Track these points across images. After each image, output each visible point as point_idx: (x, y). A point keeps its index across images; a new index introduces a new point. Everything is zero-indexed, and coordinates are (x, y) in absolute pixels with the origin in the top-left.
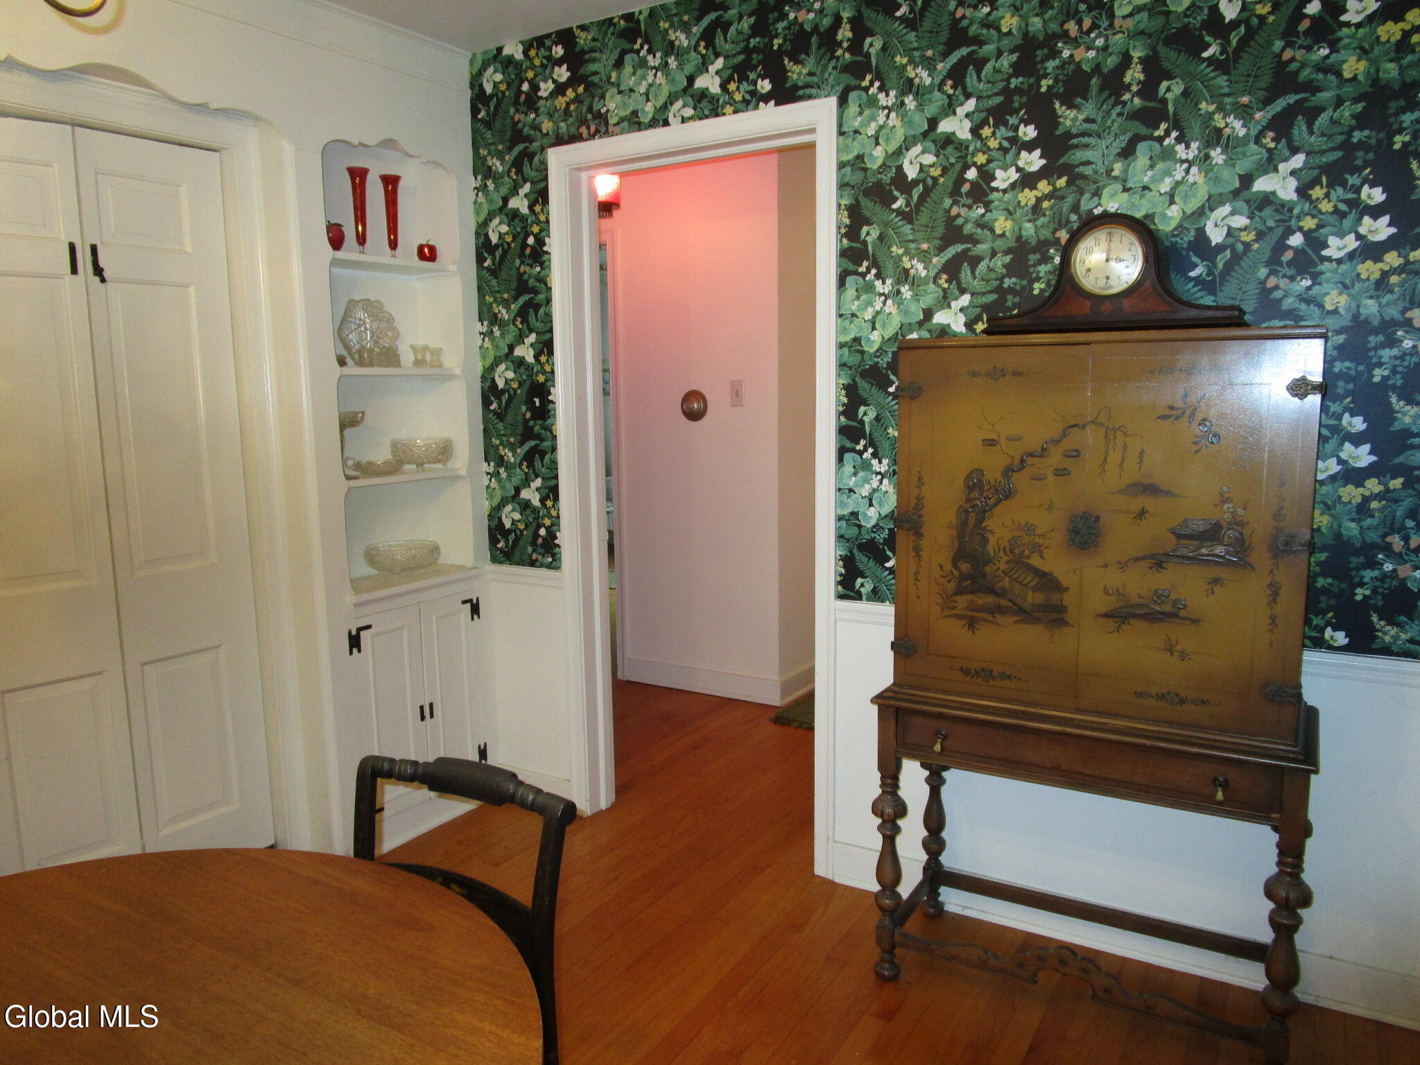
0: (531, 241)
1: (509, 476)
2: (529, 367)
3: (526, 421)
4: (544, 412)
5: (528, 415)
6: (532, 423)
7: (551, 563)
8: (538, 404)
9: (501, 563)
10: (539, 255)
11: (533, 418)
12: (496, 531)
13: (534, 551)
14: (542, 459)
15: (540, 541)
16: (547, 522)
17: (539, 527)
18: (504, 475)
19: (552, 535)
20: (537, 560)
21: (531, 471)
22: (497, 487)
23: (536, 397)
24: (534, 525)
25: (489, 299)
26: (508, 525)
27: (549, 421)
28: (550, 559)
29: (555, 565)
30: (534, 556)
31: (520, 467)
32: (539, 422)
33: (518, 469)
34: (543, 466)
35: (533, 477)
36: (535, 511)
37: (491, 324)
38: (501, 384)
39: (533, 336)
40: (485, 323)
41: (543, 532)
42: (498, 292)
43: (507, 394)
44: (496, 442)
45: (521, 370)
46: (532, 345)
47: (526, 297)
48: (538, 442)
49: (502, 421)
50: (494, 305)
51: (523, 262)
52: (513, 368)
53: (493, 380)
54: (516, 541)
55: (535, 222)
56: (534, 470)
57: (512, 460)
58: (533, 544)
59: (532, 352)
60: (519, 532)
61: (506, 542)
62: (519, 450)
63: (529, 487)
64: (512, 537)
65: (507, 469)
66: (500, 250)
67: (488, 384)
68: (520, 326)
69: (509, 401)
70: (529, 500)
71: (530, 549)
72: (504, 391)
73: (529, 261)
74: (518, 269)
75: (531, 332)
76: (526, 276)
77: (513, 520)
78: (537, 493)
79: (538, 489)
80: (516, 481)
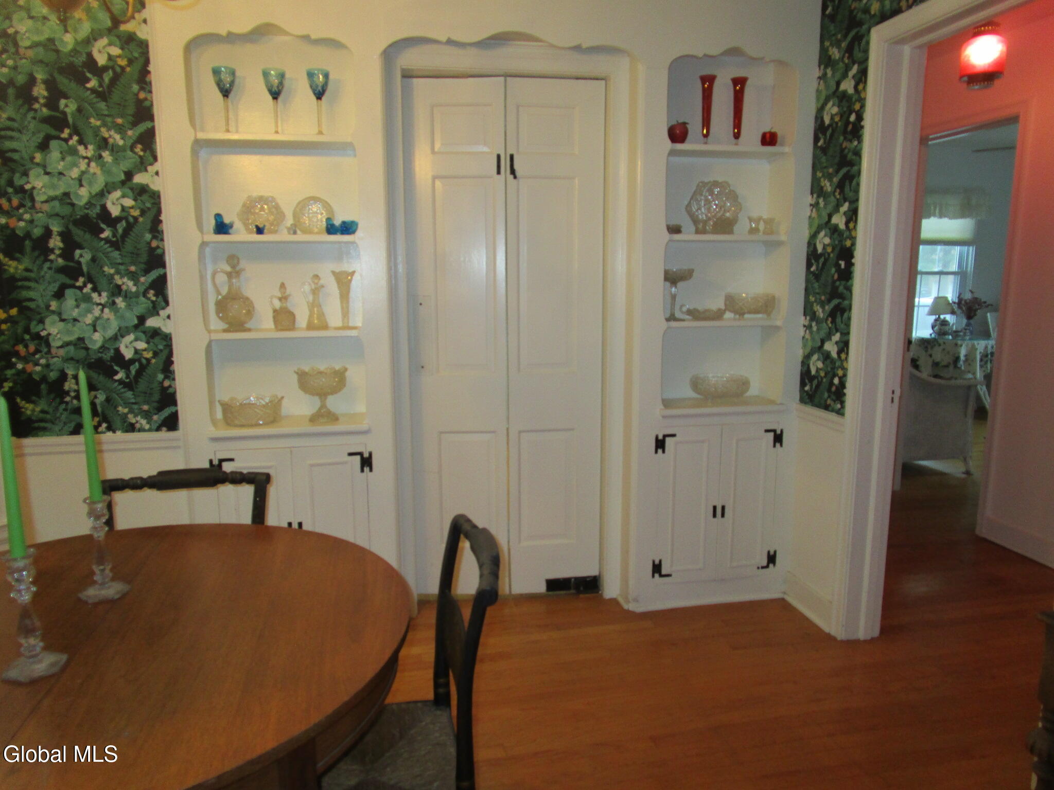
0: (853, 118)
1: (818, 329)
2: (841, 234)
3: (834, 282)
4: (846, 275)
5: (836, 276)
6: (838, 283)
7: (840, 409)
8: (843, 266)
9: (805, 403)
10: (856, 131)
11: (839, 279)
12: (806, 376)
13: (829, 397)
14: (842, 315)
15: (833, 389)
16: (840, 373)
17: (835, 375)
18: (815, 328)
19: (842, 385)
20: (830, 405)
21: (833, 327)
22: (809, 338)
23: (842, 260)
24: (831, 374)
25: (819, 174)
26: (813, 372)
27: (849, 283)
28: (839, 406)
29: (840, 412)
30: (829, 402)
31: (826, 322)
32: (843, 283)
33: (824, 324)
34: (842, 322)
35: (834, 331)
36: (833, 361)
37: (818, 197)
38: (820, 249)
39: (847, 204)
40: (815, 196)
41: (836, 381)
42: (825, 167)
43: (823, 258)
44: (812, 299)
45: (836, 236)
46: (845, 213)
47: (844, 170)
48: (841, 300)
49: (818, 281)
50: (822, 180)
51: (845, 139)
52: (829, 234)
53: (815, 245)
54: (818, 386)
55: (856, 101)
56: (836, 325)
57: (821, 315)
58: (829, 391)
59: (844, 220)
60: (820, 379)
61: (811, 386)
62: (827, 307)
63: (831, 340)
64: (815, 382)
65: (817, 323)
66: (830, 130)
67: (811, 249)
68: (838, 197)
69: (824, 264)
70: (830, 352)
71: (826, 395)
72: (821, 255)
73: (849, 137)
74: (841, 145)
75: (845, 201)
76: (846, 151)
77: (817, 368)
78: (835, 346)
79: (837, 343)
80: (823, 334)
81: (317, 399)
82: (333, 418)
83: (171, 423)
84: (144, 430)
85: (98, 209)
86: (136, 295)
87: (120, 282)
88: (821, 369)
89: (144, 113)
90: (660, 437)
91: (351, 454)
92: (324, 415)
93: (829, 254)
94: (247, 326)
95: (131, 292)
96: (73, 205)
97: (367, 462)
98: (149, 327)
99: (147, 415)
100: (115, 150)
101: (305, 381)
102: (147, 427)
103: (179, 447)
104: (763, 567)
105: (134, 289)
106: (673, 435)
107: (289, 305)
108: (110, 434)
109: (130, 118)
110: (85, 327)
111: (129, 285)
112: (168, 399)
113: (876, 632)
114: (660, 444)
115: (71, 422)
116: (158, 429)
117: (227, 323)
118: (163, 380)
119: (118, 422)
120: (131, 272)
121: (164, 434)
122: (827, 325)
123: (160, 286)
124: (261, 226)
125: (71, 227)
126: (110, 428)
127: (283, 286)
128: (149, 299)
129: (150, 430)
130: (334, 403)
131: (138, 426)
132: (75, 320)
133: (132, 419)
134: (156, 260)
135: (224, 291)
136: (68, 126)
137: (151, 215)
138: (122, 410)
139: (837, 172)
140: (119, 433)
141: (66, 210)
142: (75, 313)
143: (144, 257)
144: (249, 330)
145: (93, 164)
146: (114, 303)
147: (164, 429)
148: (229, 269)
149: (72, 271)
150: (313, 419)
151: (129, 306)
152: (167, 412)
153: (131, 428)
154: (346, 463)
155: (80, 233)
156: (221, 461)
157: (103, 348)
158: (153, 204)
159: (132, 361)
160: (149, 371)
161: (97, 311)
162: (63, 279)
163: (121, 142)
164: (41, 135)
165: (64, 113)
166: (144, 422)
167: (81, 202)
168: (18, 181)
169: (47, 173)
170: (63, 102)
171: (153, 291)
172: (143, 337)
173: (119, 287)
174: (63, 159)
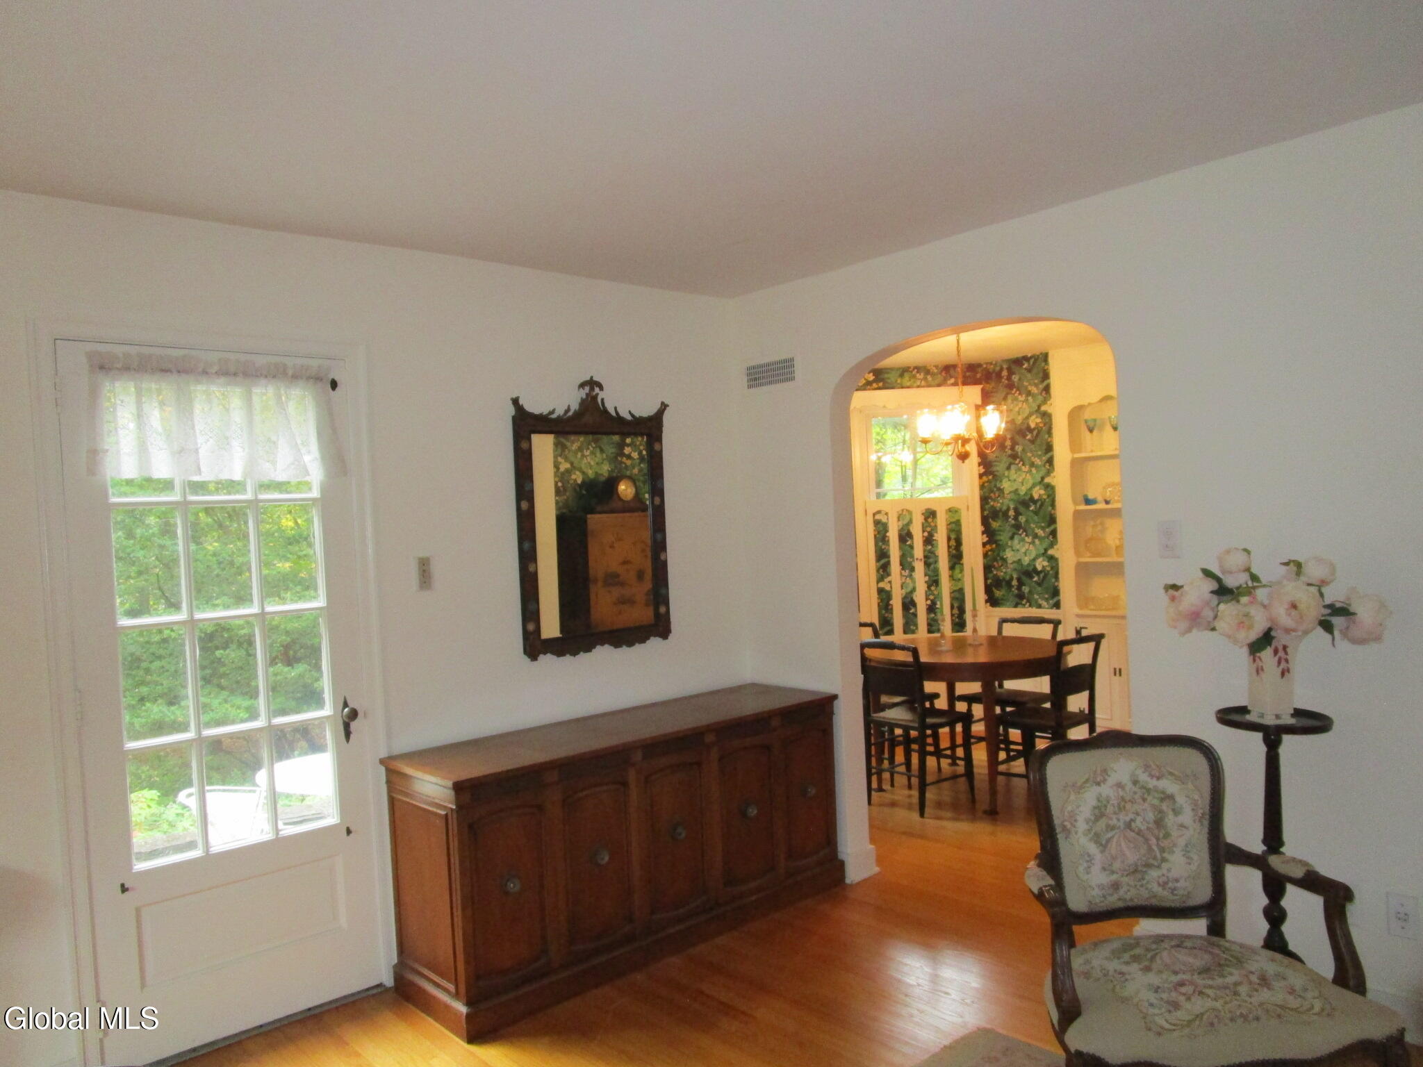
83: (1057, 605)
84: (1045, 608)
85: (1029, 496)
86: (1044, 538)
87: (1037, 532)
89: (1049, 448)
94: (1102, 554)
95: (1041, 536)
96: (1019, 495)
98: (1049, 554)
99: (1047, 600)
100: (1037, 467)
102: (1047, 606)
105: (1043, 535)
109: (1044, 451)
110: (1022, 554)
111: (1040, 532)
112: (1056, 591)
115: (1009, 600)
116: (1052, 608)
117: (1090, 553)
118: (1054, 582)
119: (1033, 603)
120: (1042, 527)
121: (1054, 611)
123: (1054, 533)
124: (1108, 499)
125: (1018, 505)
126: (1030, 606)
128: (1049, 540)
129: (1048, 608)
132: (1018, 550)
133: (1040, 602)
134: (1053, 520)
135: (1090, 534)
136: (1018, 458)
137: (1051, 497)
138: (1036, 597)
140: (1034, 608)
141: (1017, 497)
142: (1018, 547)
143: (1048, 518)
144: (1103, 557)
145: (1028, 475)
146: (1034, 542)
147: (1054, 608)
149: (1017, 527)
151: (1041, 544)
152: (1055, 598)
153: (1040, 605)
155: (1021, 508)
157: (1029, 565)
158: (1053, 492)
159: (1041, 572)
160: (1048, 577)
161: (1027, 545)
162: (1014, 530)
163: (1040, 463)
164: (1008, 463)
165: (1017, 452)
166: (1046, 603)
167: (1022, 493)
168: (998, 485)
169: (1009, 480)
170: (1017, 447)
171: (1051, 536)
172: (1047, 560)
173: (1036, 534)
174: (1016, 473)
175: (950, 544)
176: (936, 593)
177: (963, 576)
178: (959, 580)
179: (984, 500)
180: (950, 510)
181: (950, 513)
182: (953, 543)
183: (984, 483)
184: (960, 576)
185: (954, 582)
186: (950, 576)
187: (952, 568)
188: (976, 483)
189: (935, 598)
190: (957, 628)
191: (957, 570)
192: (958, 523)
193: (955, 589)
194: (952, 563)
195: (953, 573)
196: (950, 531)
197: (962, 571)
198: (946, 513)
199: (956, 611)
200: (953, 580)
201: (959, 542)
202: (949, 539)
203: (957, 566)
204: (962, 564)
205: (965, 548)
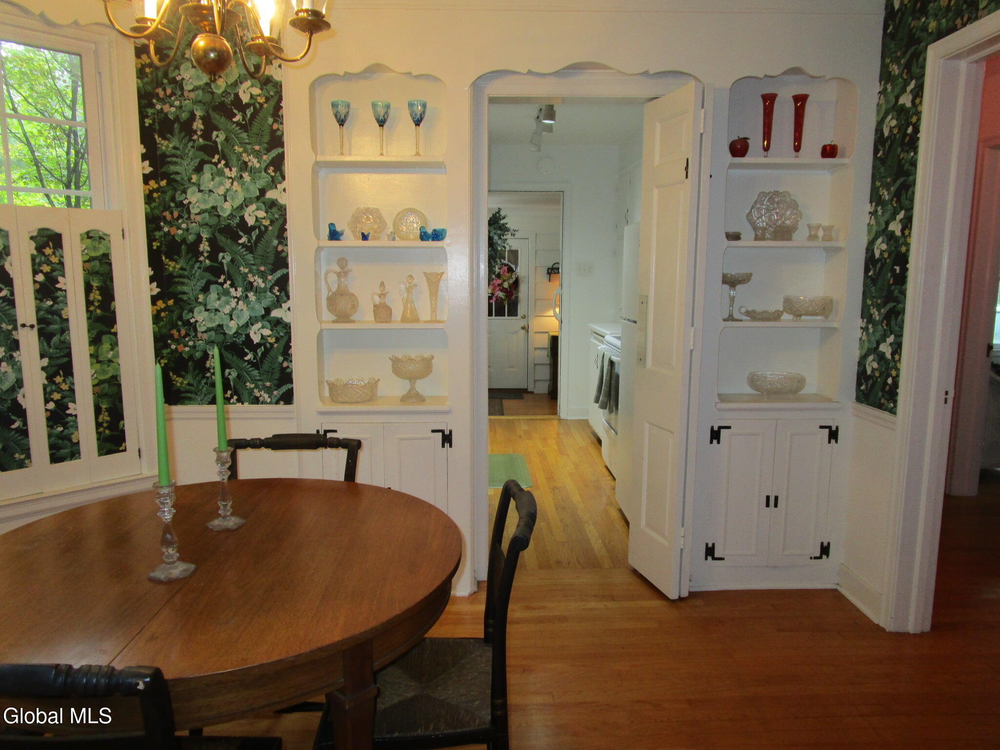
0: (910, 130)
1: (874, 331)
2: (897, 239)
3: (890, 286)
4: (901, 279)
5: (891, 282)
6: (893, 287)
7: (892, 408)
8: (898, 271)
9: (861, 402)
10: (912, 143)
11: (895, 284)
12: (862, 376)
13: (883, 396)
14: (896, 319)
15: (887, 388)
16: (894, 373)
17: (889, 375)
18: (871, 330)
19: (895, 385)
20: (883, 404)
21: (888, 329)
22: (866, 340)
23: (897, 266)
24: (885, 374)
25: (878, 184)
26: (869, 372)
27: (903, 287)
28: (892, 405)
29: (893, 411)
30: (883, 401)
31: (882, 325)
32: (898, 287)
33: (880, 327)
34: (896, 325)
35: (889, 333)
36: (887, 362)
37: (877, 205)
38: (877, 254)
39: (903, 213)
40: (874, 204)
41: (890, 381)
42: (884, 177)
43: (880, 263)
44: (869, 302)
45: (892, 242)
46: (901, 221)
47: (902, 180)
48: (895, 304)
49: (874, 285)
50: (881, 189)
51: (902, 150)
52: (886, 240)
53: (873, 250)
54: (873, 386)
55: (914, 114)
56: (890, 327)
57: (877, 318)
58: (883, 390)
59: (900, 227)
60: (875, 379)
61: (867, 386)
62: (882, 310)
63: (886, 342)
64: (870, 382)
65: (874, 325)
66: (889, 142)
67: (869, 255)
68: (895, 205)
69: (881, 269)
70: (884, 353)
71: (880, 394)
72: (879, 260)
73: (907, 148)
74: (899, 156)
75: (901, 210)
76: (903, 162)
77: (873, 368)
78: (890, 347)
79: (891, 344)
80: (878, 336)
81: (407, 382)
82: (421, 399)
83: (288, 398)
84: (266, 403)
85: (237, 220)
86: (264, 290)
87: (252, 280)
88: (876, 370)
89: (276, 141)
90: (716, 429)
91: (433, 431)
92: (413, 397)
93: (886, 259)
94: (352, 318)
95: (260, 288)
96: (219, 216)
97: (447, 439)
98: (274, 317)
99: (269, 391)
101: (398, 367)
102: (269, 400)
103: (293, 418)
104: (816, 558)
105: (263, 285)
106: (729, 427)
107: (388, 301)
108: (239, 405)
109: (266, 146)
110: (224, 316)
111: (259, 282)
112: (286, 377)
113: (927, 627)
114: (715, 435)
115: (209, 394)
116: (277, 403)
117: (336, 316)
118: (283, 362)
119: (245, 395)
120: (261, 271)
121: (282, 407)
122: (883, 327)
123: (283, 283)
124: (366, 233)
125: (217, 234)
126: (239, 400)
127: (382, 284)
128: (274, 294)
129: (271, 403)
130: (422, 387)
131: (261, 399)
132: (217, 310)
133: (257, 393)
134: (281, 262)
135: (334, 288)
136: (218, 153)
137: (278, 224)
138: (250, 385)
139: (894, 181)
140: (246, 404)
141: (213, 221)
142: (217, 304)
143: (271, 259)
144: (353, 322)
145: (235, 183)
146: (247, 297)
147: (282, 402)
148: (338, 269)
149: (216, 270)
150: (404, 399)
151: (258, 300)
152: (284, 388)
153: (256, 401)
154: (429, 438)
155: (223, 239)
156: (326, 432)
157: (237, 334)
158: (280, 215)
159: (259, 345)
160: (272, 353)
161: (233, 303)
162: (209, 276)
163: (258, 165)
164: (198, 160)
165: (215, 143)
166: (266, 396)
167: (225, 214)
168: (179, 197)
169: (200, 191)
170: (215, 133)
171: (277, 288)
172: (269, 326)
173: (251, 284)
174: (213, 179)
175: (91, 298)
176: (65, 387)
177: (117, 356)
178: (110, 361)
179: (153, 222)
180: (88, 235)
181: (89, 241)
182: (96, 296)
183: (151, 192)
184: (110, 355)
185: (98, 365)
186: (91, 355)
187: (95, 341)
188: (139, 190)
189: (63, 398)
190: (109, 446)
191: (106, 346)
192: (105, 260)
193: (102, 377)
194: (95, 332)
195: (97, 351)
196: (89, 273)
197: (114, 345)
198: (82, 239)
199: (105, 417)
200: (98, 362)
201: (108, 294)
202: (88, 289)
203: (105, 338)
204: (115, 334)
205: (120, 305)
